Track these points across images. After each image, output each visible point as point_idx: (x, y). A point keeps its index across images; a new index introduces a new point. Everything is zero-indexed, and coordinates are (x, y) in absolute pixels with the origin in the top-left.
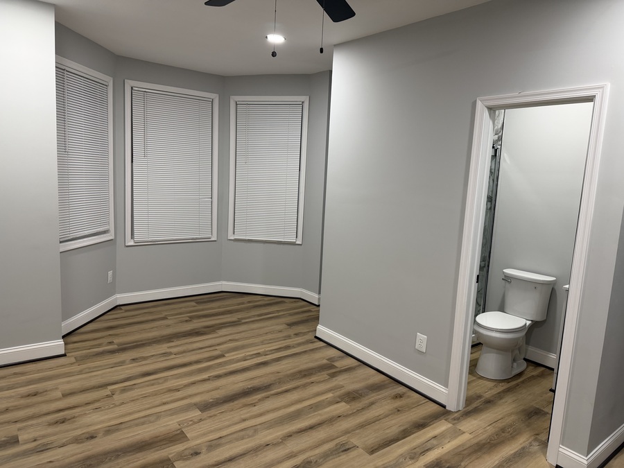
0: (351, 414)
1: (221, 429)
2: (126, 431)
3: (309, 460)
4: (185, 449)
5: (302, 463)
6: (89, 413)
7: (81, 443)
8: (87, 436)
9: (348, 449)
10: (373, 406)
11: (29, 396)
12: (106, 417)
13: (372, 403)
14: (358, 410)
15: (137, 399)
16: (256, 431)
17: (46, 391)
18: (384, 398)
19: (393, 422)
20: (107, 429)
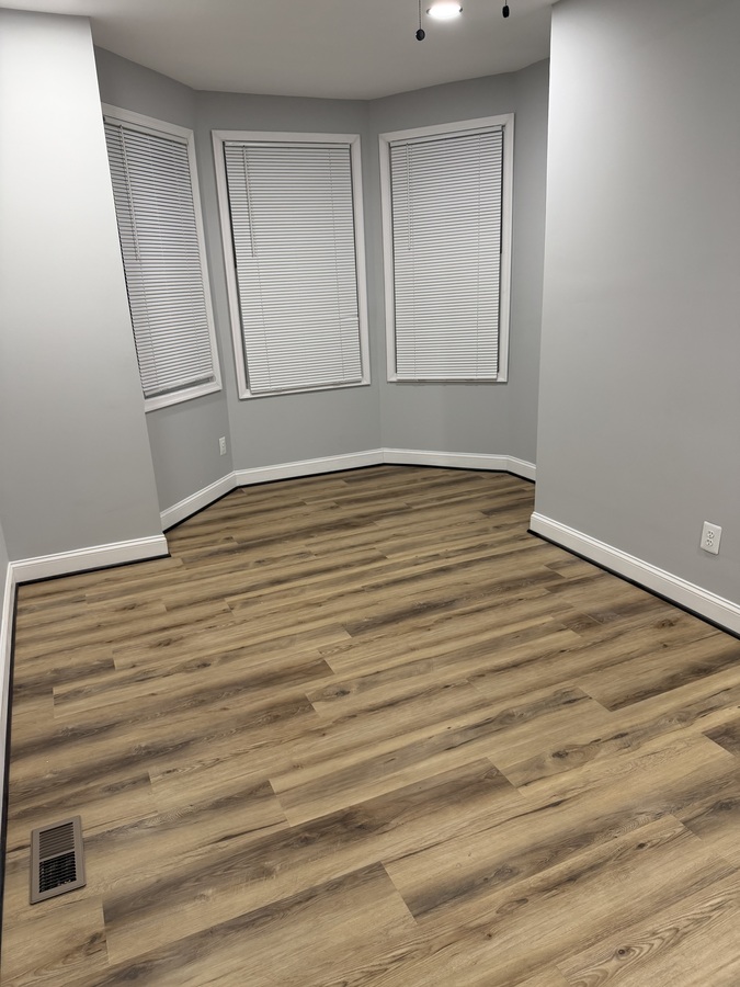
0: (582, 649)
1: (378, 661)
2: (249, 658)
3: (511, 711)
4: (328, 686)
5: (498, 716)
6: (201, 634)
7: (191, 672)
8: (199, 663)
9: (575, 700)
10: (621, 637)
11: (125, 609)
12: (223, 639)
13: (620, 634)
14: (594, 644)
15: (264, 616)
16: (430, 667)
17: (146, 603)
18: (643, 626)
19: (654, 663)
20: (224, 654)
